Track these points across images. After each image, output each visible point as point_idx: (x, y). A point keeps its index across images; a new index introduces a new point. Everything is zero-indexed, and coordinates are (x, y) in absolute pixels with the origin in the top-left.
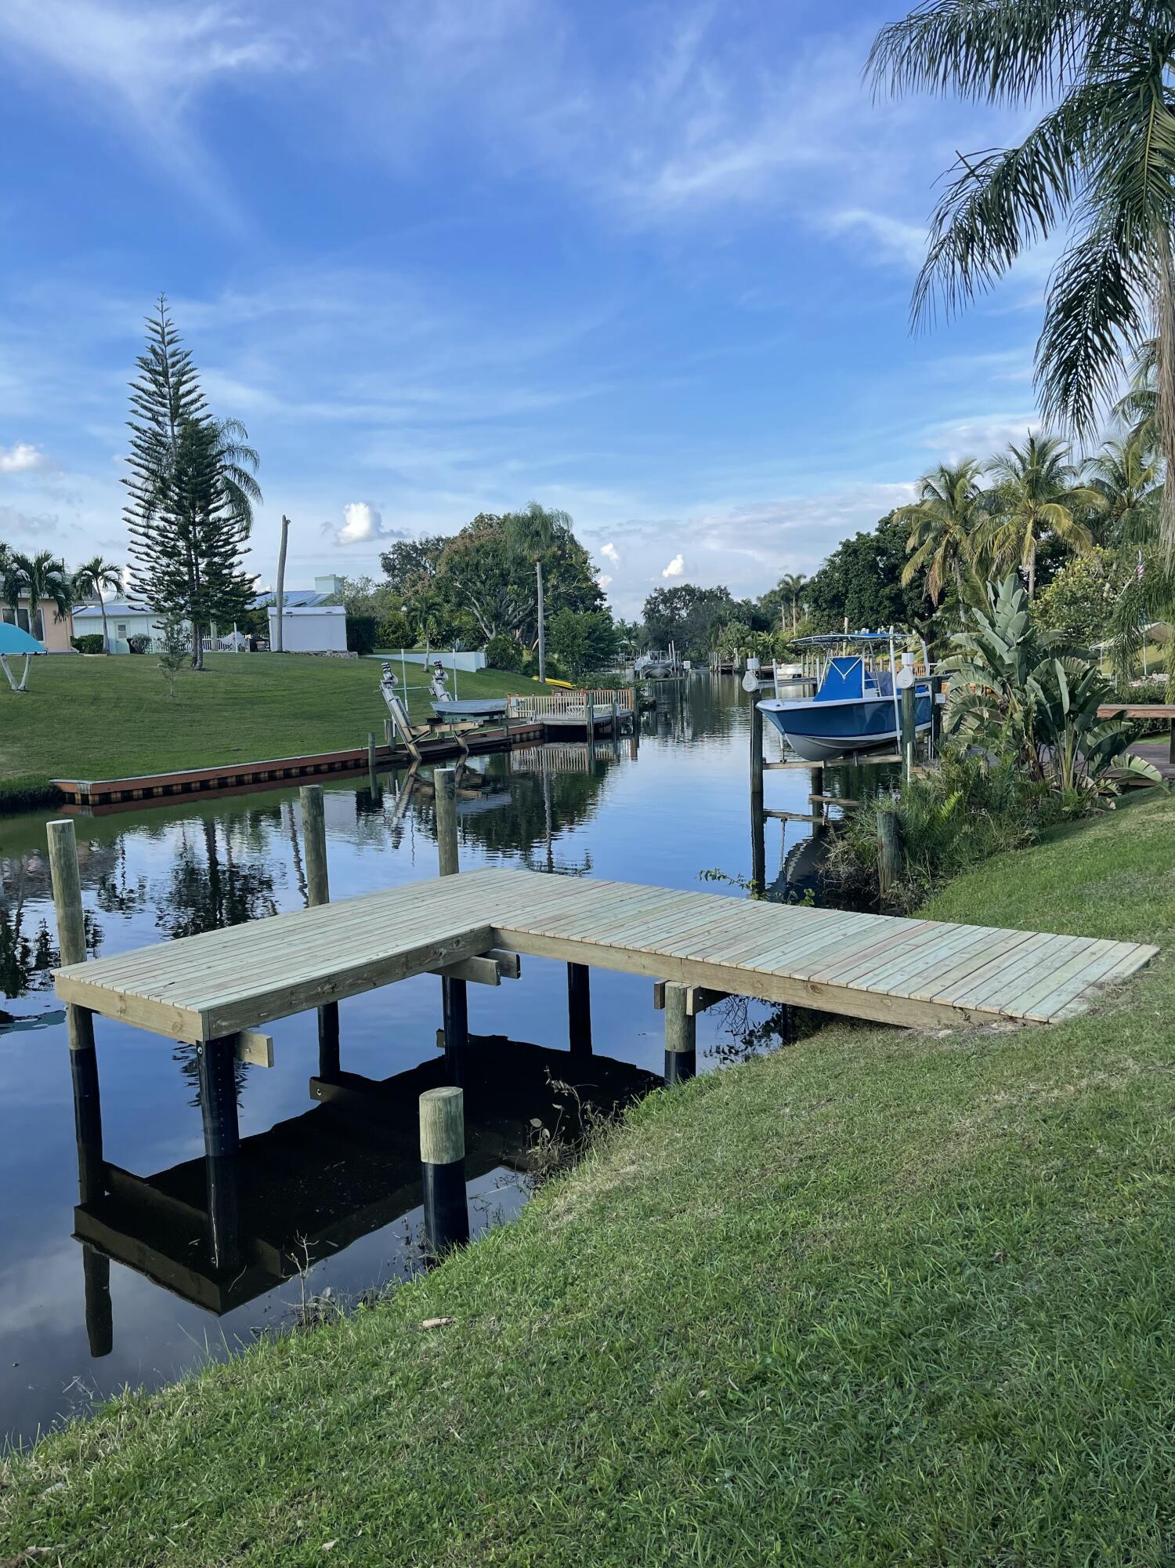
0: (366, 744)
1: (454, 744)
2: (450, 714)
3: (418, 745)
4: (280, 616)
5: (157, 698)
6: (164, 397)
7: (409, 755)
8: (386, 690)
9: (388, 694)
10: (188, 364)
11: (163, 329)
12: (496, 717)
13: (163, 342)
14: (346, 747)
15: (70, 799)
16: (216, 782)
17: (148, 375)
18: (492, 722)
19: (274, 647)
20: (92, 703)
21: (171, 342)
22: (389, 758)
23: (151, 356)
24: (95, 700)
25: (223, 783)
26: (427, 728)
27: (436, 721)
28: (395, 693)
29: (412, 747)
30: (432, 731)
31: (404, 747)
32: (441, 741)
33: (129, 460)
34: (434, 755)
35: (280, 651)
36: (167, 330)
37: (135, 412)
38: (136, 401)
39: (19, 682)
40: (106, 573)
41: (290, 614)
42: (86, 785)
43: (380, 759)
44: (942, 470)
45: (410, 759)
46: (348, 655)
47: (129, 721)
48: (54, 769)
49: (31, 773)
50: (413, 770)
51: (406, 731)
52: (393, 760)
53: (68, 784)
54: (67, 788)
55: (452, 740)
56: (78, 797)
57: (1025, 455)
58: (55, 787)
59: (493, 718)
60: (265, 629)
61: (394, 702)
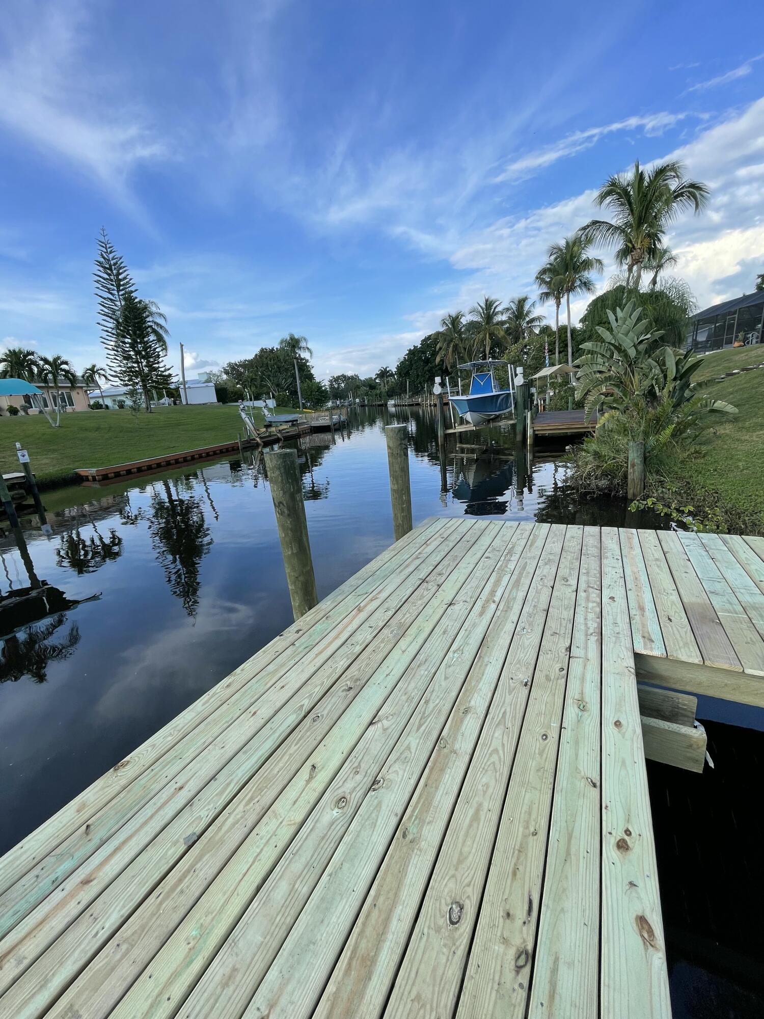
0: (237, 439)
1: (276, 437)
2: (274, 422)
3: (261, 438)
4: (185, 389)
5: (131, 426)
6: (112, 280)
7: (257, 443)
8: (242, 413)
9: (243, 415)
10: (122, 263)
11: (106, 245)
12: (295, 423)
13: (107, 252)
14: (226, 442)
15: (86, 479)
16: (165, 463)
17: (101, 269)
18: (293, 425)
19: (184, 402)
20: (96, 431)
21: (111, 252)
22: (249, 445)
23: (102, 260)
24: (98, 429)
25: (168, 463)
26: (265, 429)
27: (268, 426)
28: (247, 414)
29: (258, 439)
30: (267, 431)
31: (254, 440)
32: (270, 436)
33: (99, 313)
34: (269, 442)
35: (187, 404)
36: (108, 246)
37: (98, 288)
38: (98, 282)
39: (56, 423)
40: (99, 371)
41: (189, 388)
42: (93, 471)
43: (244, 446)
44: (449, 316)
45: (258, 445)
46: (218, 404)
47: (116, 437)
48: (77, 464)
49: (63, 467)
50: (260, 450)
51: (254, 431)
52: (250, 446)
53: (84, 471)
54: (83, 474)
55: (276, 435)
56: (90, 478)
57: (484, 306)
58: (77, 474)
59: (294, 423)
60: (179, 396)
61: (247, 419)
